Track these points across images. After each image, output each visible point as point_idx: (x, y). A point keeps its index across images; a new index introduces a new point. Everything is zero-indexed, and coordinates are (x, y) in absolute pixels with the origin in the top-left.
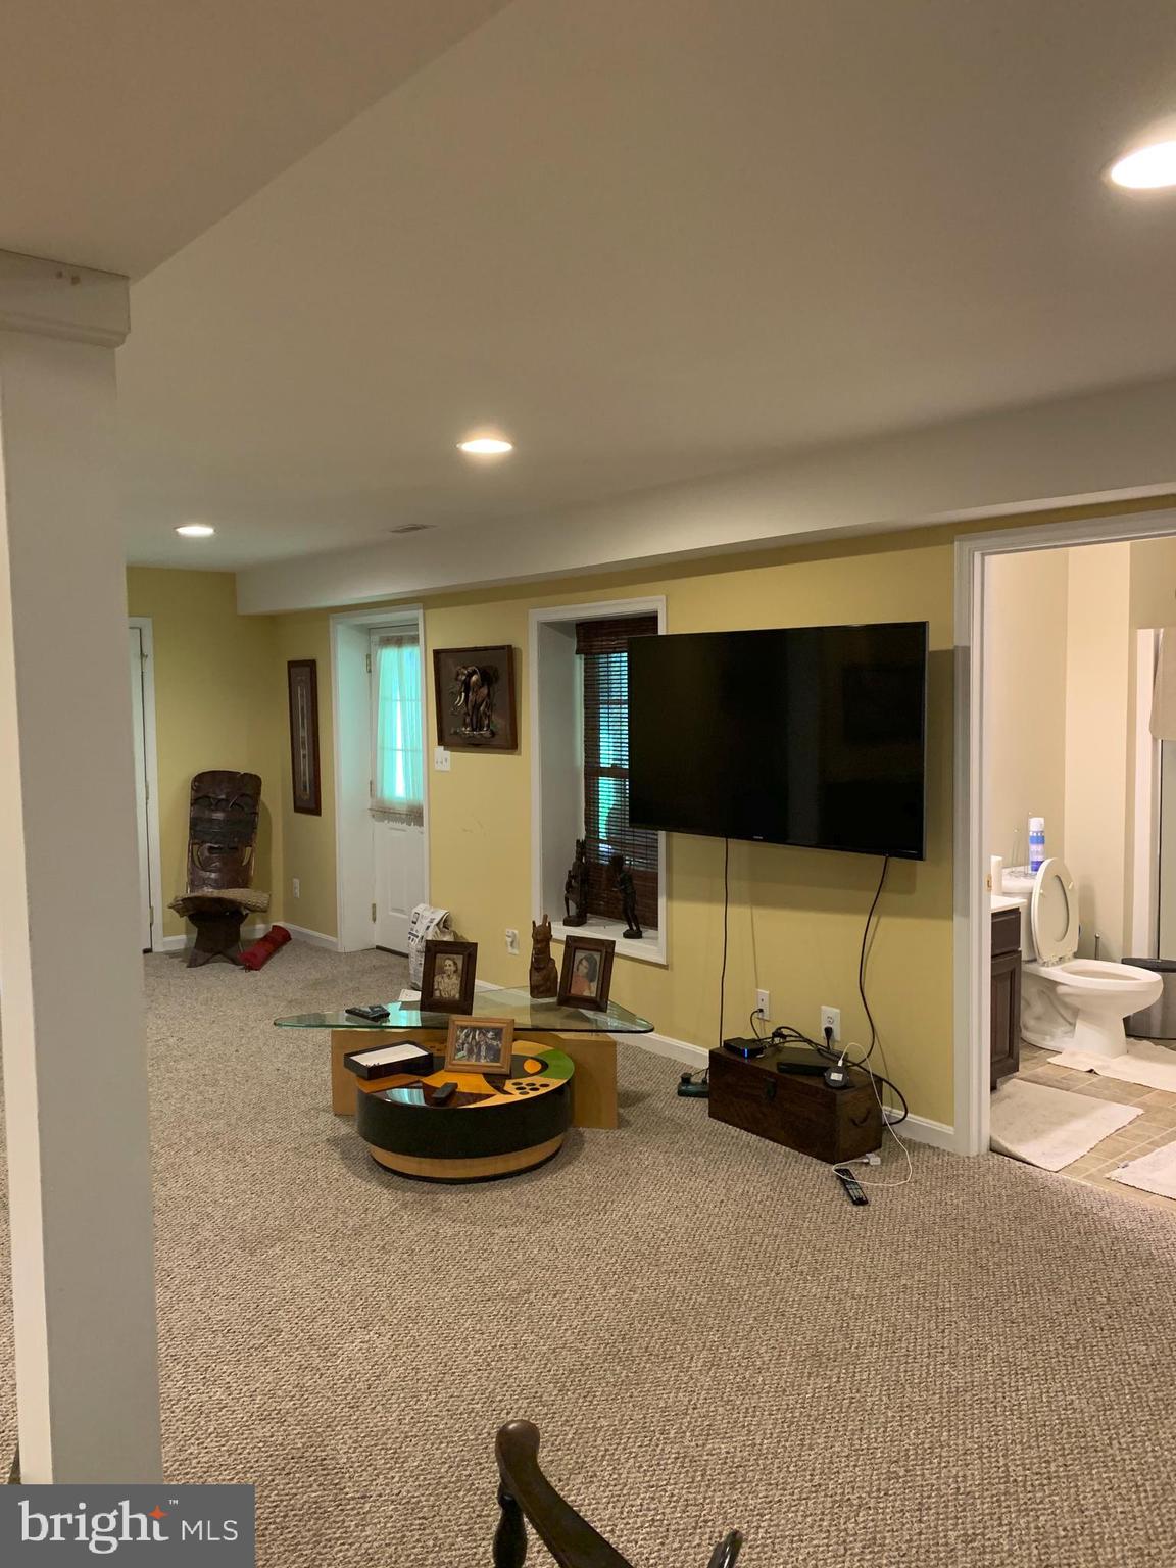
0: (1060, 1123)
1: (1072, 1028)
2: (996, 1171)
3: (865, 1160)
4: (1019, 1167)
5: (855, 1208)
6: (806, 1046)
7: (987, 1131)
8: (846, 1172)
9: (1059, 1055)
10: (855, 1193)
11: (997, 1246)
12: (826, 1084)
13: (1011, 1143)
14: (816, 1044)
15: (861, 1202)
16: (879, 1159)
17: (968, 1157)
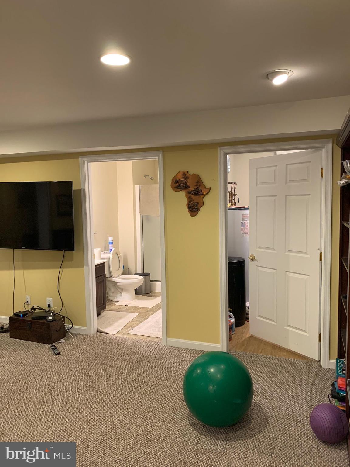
0: (117, 321)
1: (121, 294)
2: (98, 338)
3: (60, 341)
4: (105, 335)
5: (56, 356)
6: (42, 311)
7: (96, 327)
8: (54, 346)
9: (118, 302)
10: (56, 352)
11: (97, 358)
12: (47, 321)
13: (103, 329)
14: (45, 310)
15: (58, 354)
16: (64, 340)
17: (91, 335)
